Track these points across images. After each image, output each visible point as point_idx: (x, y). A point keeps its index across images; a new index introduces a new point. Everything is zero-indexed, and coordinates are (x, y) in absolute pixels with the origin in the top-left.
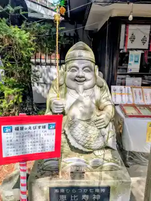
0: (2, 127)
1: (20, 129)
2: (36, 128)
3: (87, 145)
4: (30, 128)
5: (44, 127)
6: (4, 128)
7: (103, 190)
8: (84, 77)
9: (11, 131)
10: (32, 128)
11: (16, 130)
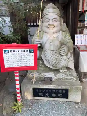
0: (3, 50)
1: (13, 51)
2: (22, 52)
3: (54, 65)
4: (19, 51)
5: (27, 51)
6: (4, 51)
7: (64, 92)
8: (53, 25)
9: (8, 53)
10: (20, 51)
11: (11, 52)
